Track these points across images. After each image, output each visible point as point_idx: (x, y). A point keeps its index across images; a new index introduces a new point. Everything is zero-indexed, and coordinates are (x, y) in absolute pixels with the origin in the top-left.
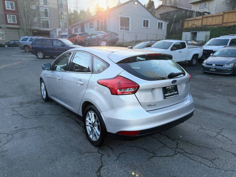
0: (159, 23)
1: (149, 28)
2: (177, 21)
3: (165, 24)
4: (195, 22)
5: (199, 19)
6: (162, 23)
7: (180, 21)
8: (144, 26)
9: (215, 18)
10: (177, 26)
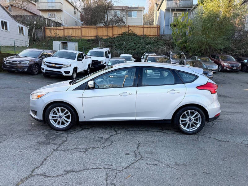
0: (19, 27)
1: (8, 32)
2: (39, 27)
3: (26, 29)
4: (57, 32)
5: (61, 29)
6: (22, 28)
7: (42, 28)
8: (3, 28)
9: (74, 30)
10: (39, 33)
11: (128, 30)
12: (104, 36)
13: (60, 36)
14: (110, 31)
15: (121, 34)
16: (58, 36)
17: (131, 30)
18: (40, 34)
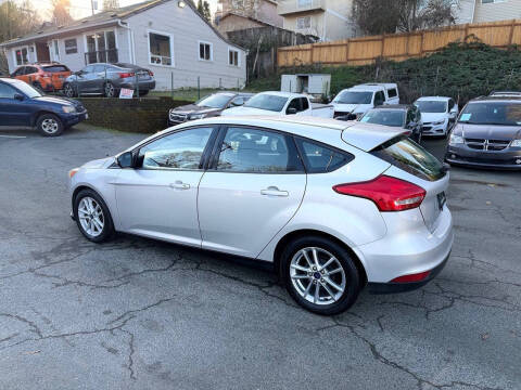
0: (231, 53)
1: (211, 63)
2: (265, 50)
3: (242, 55)
4: (298, 55)
5: (307, 50)
6: (236, 53)
7: (271, 51)
8: (202, 56)
9: (333, 48)
10: (265, 60)
11: (463, 38)
12: (399, 56)
13: (304, 63)
14: (415, 44)
15: (444, 48)
16: (299, 64)
17: (473, 35)
18: (267, 63)
